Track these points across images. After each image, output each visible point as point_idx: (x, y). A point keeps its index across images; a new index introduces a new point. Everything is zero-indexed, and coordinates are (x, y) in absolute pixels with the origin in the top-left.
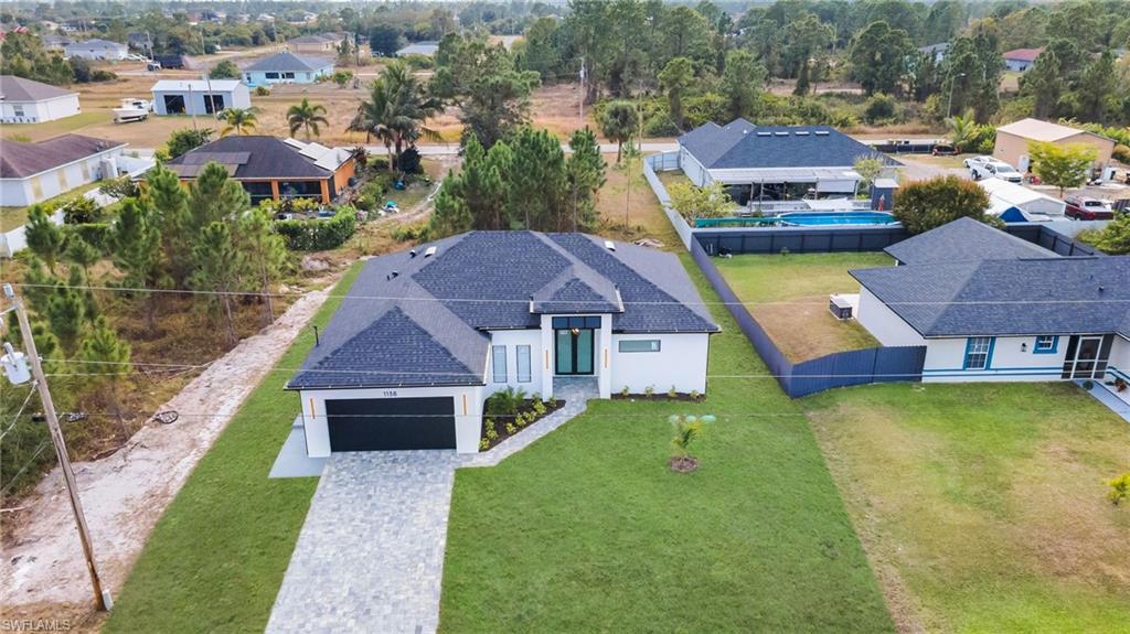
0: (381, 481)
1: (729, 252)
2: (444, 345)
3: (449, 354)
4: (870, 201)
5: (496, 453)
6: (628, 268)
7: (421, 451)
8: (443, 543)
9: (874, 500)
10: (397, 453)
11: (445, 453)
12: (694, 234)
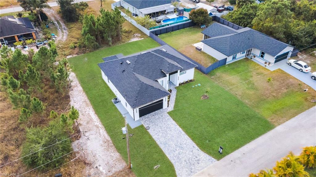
0: (156, 121)
1: (158, 35)
2: (158, 88)
3: (160, 90)
4: (178, 13)
5: (171, 107)
6: (173, 56)
7: (156, 111)
8: (181, 129)
9: (237, 93)
10: (152, 113)
11: (161, 110)
12: (151, 32)
